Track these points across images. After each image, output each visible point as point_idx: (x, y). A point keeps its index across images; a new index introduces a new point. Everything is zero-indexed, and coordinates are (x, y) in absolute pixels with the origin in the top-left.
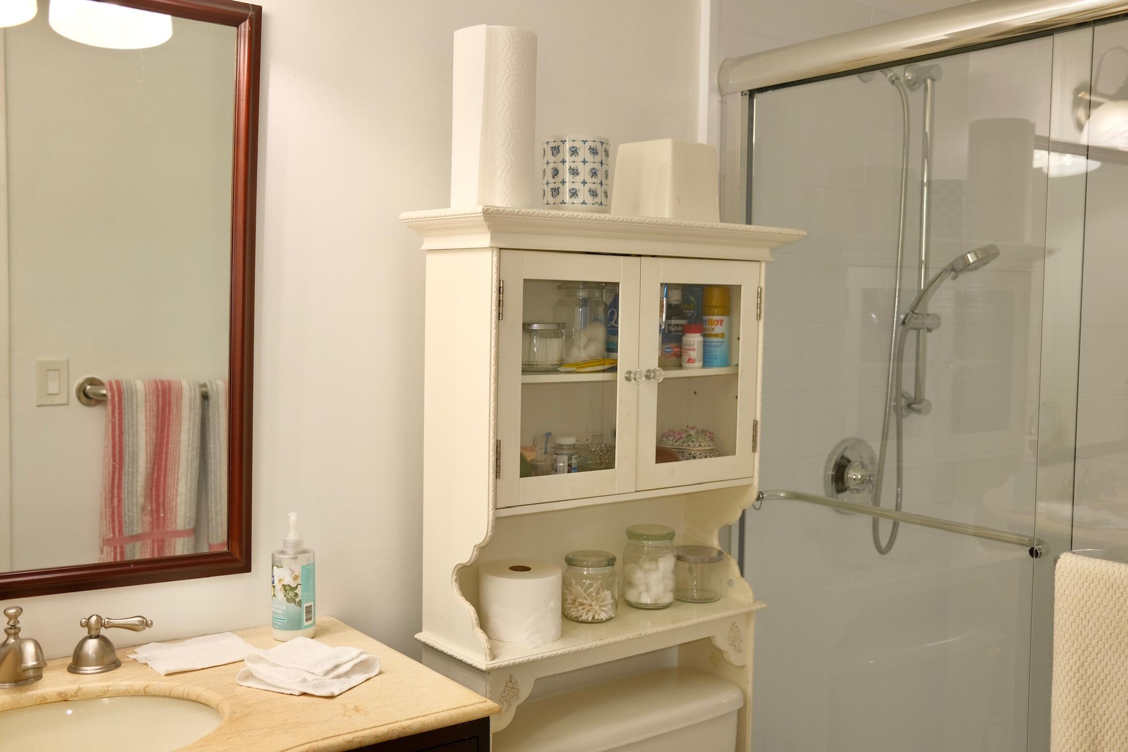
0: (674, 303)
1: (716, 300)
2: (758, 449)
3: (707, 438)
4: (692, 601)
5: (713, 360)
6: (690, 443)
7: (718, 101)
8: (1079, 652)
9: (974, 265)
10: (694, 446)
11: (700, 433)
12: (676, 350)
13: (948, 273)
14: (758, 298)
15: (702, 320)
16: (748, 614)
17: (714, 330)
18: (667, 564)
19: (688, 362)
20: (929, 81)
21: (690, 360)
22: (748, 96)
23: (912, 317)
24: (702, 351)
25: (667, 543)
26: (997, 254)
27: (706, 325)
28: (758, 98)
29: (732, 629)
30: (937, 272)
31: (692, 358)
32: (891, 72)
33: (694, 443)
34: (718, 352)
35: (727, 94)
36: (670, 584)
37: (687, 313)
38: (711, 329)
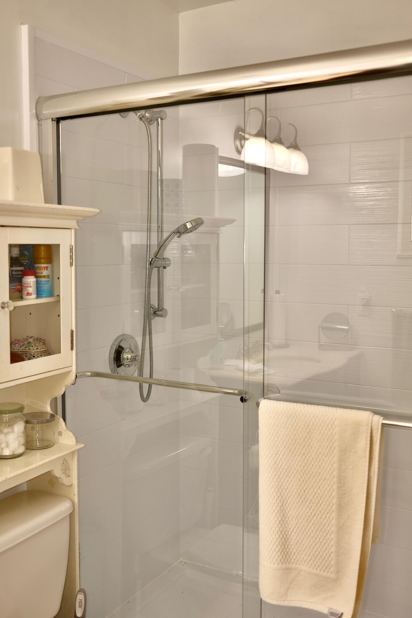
0: (14, 256)
1: (43, 253)
2: (75, 348)
3: (41, 343)
4: (36, 449)
5: (43, 293)
6: (31, 348)
7: (36, 124)
8: (274, 455)
9: (190, 229)
10: (34, 349)
11: (36, 340)
12: (18, 287)
13: (175, 234)
14: (70, 252)
15: (34, 267)
16: (73, 453)
17: (43, 273)
18: (19, 427)
19: (27, 295)
20: (159, 120)
21: (28, 294)
22: (56, 122)
23: (155, 260)
24: (36, 287)
25: (18, 414)
26: (203, 223)
27: (37, 270)
28: (62, 124)
29: (63, 463)
30: (168, 234)
31: (29, 292)
32: (140, 113)
33: (33, 347)
34: (45, 287)
35: (42, 120)
36: (22, 440)
37: (23, 263)
38: (40, 273)
